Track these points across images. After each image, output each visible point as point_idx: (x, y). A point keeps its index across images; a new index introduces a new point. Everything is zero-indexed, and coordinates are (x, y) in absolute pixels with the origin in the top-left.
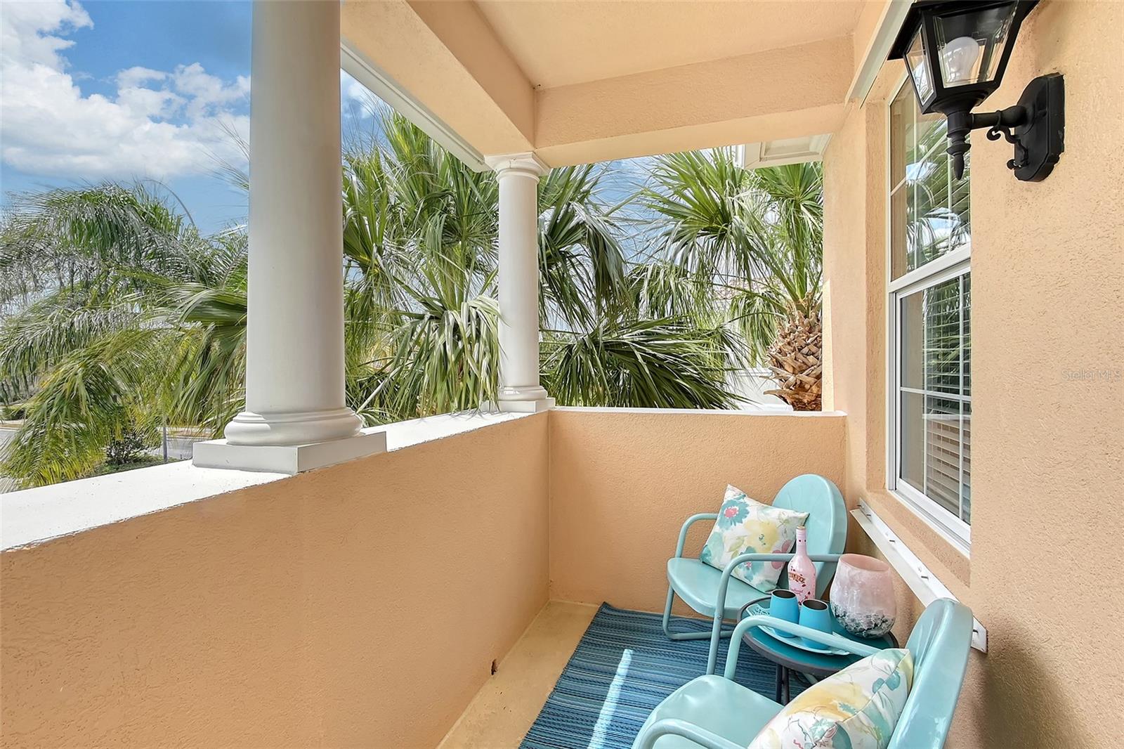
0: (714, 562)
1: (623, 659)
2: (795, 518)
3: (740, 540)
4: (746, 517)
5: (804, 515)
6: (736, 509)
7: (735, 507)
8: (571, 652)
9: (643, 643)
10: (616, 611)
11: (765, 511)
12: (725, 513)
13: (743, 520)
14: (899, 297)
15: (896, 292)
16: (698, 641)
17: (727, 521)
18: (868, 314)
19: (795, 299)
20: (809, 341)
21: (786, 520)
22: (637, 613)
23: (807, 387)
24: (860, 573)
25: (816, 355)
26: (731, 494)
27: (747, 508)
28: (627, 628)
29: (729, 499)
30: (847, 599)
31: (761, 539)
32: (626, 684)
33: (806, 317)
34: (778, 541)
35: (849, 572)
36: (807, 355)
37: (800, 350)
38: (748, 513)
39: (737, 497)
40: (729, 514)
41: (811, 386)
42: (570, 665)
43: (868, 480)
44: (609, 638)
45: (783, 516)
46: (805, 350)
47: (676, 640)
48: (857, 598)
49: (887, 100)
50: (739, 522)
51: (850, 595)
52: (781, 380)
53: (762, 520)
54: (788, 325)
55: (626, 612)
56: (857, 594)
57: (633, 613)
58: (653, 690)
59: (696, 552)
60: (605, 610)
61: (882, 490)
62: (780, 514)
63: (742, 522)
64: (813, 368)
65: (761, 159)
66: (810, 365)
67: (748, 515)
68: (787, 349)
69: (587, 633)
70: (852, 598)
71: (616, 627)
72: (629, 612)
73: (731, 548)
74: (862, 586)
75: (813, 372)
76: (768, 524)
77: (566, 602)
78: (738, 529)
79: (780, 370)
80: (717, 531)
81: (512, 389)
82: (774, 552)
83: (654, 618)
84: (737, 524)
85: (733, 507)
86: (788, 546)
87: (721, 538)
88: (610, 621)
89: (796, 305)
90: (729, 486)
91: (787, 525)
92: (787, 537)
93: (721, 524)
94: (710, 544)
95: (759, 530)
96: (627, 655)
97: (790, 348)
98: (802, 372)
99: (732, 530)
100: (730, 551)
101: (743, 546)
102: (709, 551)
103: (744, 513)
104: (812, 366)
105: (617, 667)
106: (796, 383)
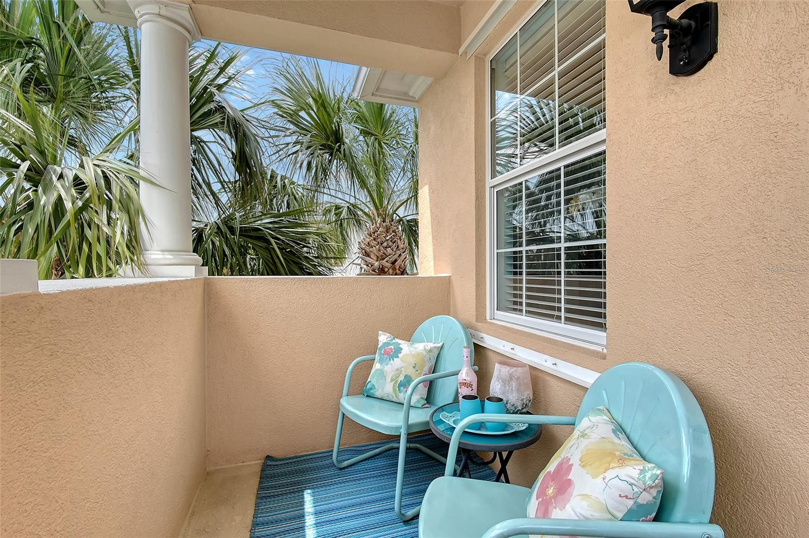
0: (378, 394)
1: (305, 500)
2: (435, 347)
3: (399, 370)
4: (401, 352)
5: (440, 345)
6: (391, 348)
7: (391, 347)
8: (251, 512)
9: (316, 479)
10: (280, 460)
11: (413, 346)
12: (383, 353)
13: (399, 355)
14: (496, 190)
15: (494, 187)
16: (361, 463)
17: (387, 359)
18: (476, 201)
19: (377, 209)
20: (388, 238)
21: (430, 350)
22: (300, 457)
23: (386, 270)
24: (515, 370)
25: (392, 248)
26: (383, 338)
27: (400, 346)
28: (297, 472)
29: (384, 341)
30: (509, 390)
31: (414, 367)
32: (318, 521)
33: (384, 222)
34: (426, 367)
35: (508, 371)
36: (386, 248)
37: (381, 244)
38: (402, 349)
39: (389, 339)
40: (386, 353)
41: (389, 269)
42: (255, 525)
43: (477, 315)
44: (282, 486)
45: (427, 348)
46: (385, 244)
47: (344, 468)
48: (515, 389)
49: (488, 56)
50: (396, 358)
51: (510, 388)
52: (368, 265)
53: (414, 353)
54: (372, 227)
55: (290, 459)
56: (516, 385)
57: (296, 457)
58: (344, 516)
59: (361, 389)
60: (269, 463)
61: (485, 321)
62: (425, 347)
63: (398, 357)
64: (390, 256)
65: (373, 94)
66: (388, 254)
67: (402, 351)
68: (373, 243)
69: (261, 488)
70: (512, 389)
71: (285, 474)
72: (293, 458)
73: (392, 379)
74: (518, 379)
75: (391, 260)
76: (418, 355)
77: (226, 467)
78: (397, 363)
79: (367, 259)
80: (379, 368)
81: (160, 252)
82: (424, 375)
83: (317, 456)
84: (395, 359)
85: (389, 347)
86: (432, 368)
87: (383, 372)
88: (279, 471)
89: (378, 213)
90: (380, 332)
91: (431, 354)
92: (431, 362)
93: (381, 361)
94: (372, 379)
95: (412, 361)
96: (308, 496)
97: (375, 242)
98: (383, 259)
99: (392, 365)
100: (392, 381)
101: (401, 375)
102: (374, 386)
103: (399, 350)
104: (389, 255)
105: (303, 509)
106: (380, 267)
